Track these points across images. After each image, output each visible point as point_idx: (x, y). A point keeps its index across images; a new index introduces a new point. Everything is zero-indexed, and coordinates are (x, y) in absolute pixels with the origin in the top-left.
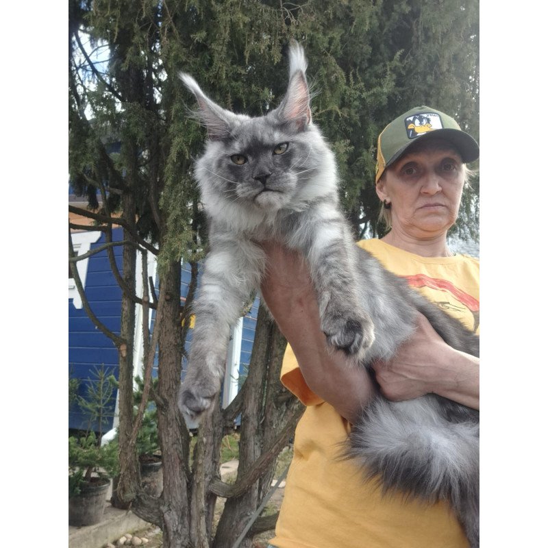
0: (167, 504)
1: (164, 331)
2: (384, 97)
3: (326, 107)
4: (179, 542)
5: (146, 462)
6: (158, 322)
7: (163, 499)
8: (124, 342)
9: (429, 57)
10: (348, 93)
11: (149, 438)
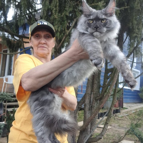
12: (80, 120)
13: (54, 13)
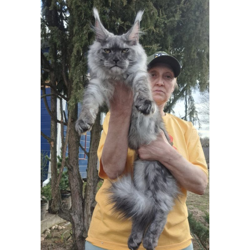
0: (73, 212)
1: (71, 135)
2: (176, 23)
3: (148, 28)
4: (79, 228)
5: (63, 193)
6: (68, 131)
7: (72, 210)
8: (53, 140)
9: (197, 3)
10: (159, 20)
11: (64, 183)
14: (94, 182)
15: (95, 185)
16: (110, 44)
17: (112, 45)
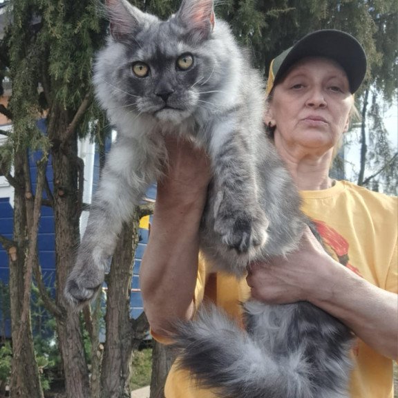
12: (142, 382)
13: (49, 22)
14: (121, 347)
15: (124, 357)
16: (146, 50)
17: (150, 51)
